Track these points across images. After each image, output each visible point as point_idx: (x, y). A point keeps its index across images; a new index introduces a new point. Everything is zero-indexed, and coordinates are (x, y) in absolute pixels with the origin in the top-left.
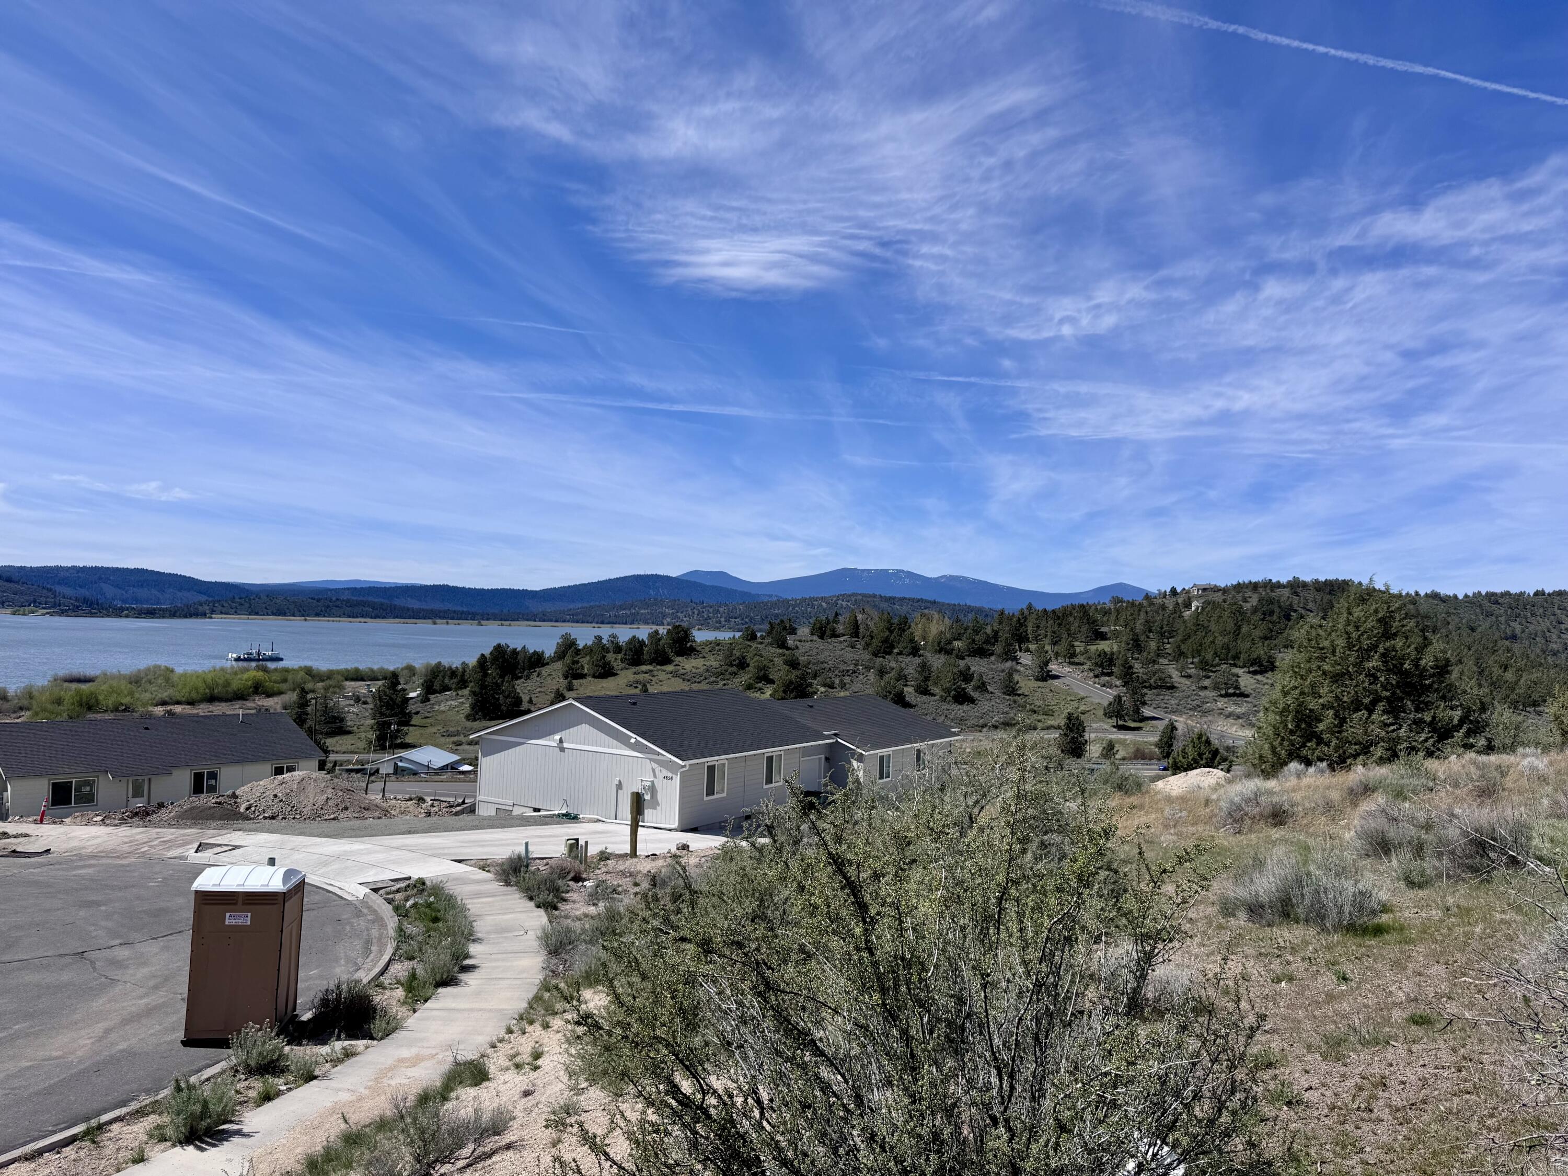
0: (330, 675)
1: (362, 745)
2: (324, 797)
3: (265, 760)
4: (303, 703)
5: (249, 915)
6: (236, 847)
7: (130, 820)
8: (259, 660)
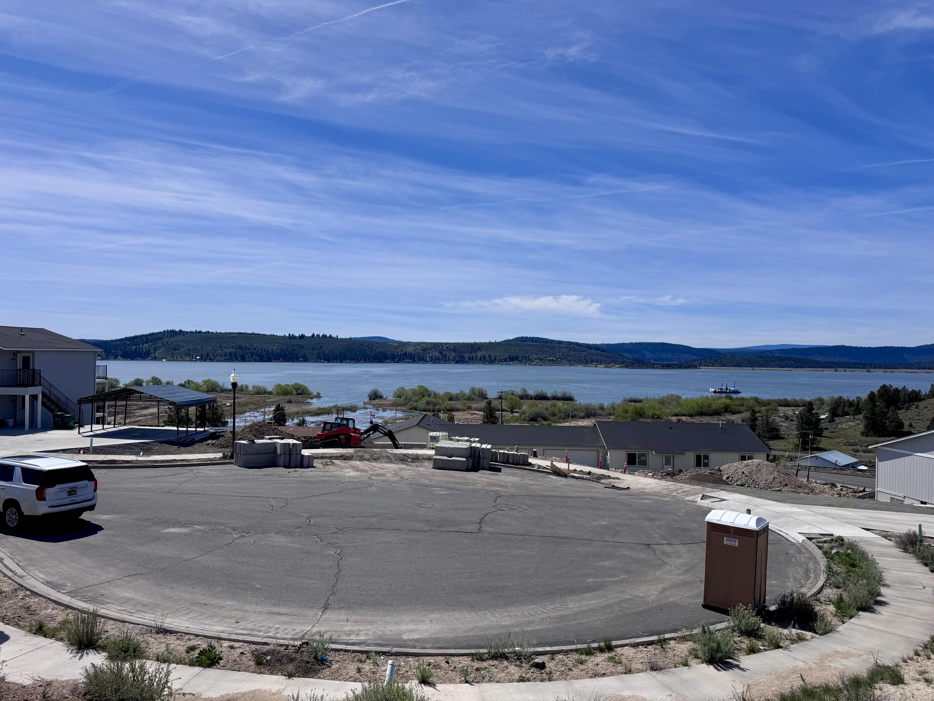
0: (769, 403)
1: (791, 446)
2: (772, 476)
3: (735, 451)
4: (754, 419)
5: (737, 540)
6: (723, 500)
7: (666, 477)
8: (727, 393)
